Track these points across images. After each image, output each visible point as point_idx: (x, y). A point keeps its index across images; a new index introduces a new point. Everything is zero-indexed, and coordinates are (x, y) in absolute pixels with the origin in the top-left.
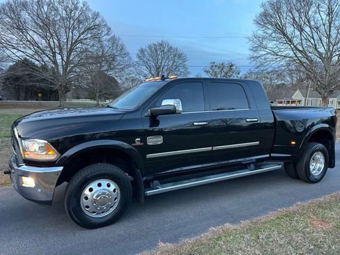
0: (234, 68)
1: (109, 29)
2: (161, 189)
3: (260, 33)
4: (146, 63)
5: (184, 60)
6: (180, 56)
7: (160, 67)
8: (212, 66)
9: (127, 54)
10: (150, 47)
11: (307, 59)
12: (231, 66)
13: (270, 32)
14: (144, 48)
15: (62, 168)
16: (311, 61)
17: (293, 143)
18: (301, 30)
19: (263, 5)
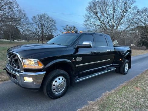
0: (76, 28)
1: (18, 5)
2: (80, 80)
3: (88, 14)
4: (36, 23)
5: (55, 23)
6: (53, 21)
7: (43, 25)
8: (67, 27)
9: (27, 18)
10: (38, 16)
11: (105, 27)
12: (75, 27)
13: (92, 14)
14: (35, 16)
15: (45, 72)
16: (107, 28)
17: (121, 59)
18: (103, 15)
19: (89, 3)
